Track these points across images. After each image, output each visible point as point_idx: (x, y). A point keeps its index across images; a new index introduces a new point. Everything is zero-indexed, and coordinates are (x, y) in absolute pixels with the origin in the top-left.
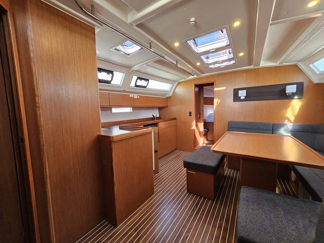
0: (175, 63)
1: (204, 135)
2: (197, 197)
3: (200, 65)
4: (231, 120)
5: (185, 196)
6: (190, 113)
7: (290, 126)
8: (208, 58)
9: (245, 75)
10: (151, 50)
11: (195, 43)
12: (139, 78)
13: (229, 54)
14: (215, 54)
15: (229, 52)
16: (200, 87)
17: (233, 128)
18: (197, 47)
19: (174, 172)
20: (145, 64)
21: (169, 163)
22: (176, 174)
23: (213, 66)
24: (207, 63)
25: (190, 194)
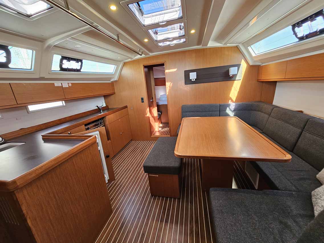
0: (116, 38)
1: (158, 119)
2: (162, 200)
3: (148, 41)
4: (184, 104)
5: (150, 202)
6: (142, 99)
7: (233, 106)
8: (156, 33)
9: (194, 55)
10: (69, 12)
11: (140, 10)
12: (64, 58)
13: (179, 30)
14: (166, 28)
15: (180, 28)
16: (149, 68)
17: (187, 112)
18: (142, 16)
19: (133, 172)
20: (68, 36)
21: (126, 160)
22: (135, 174)
23: (162, 44)
24: (155, 39)
25: (155, 199)
